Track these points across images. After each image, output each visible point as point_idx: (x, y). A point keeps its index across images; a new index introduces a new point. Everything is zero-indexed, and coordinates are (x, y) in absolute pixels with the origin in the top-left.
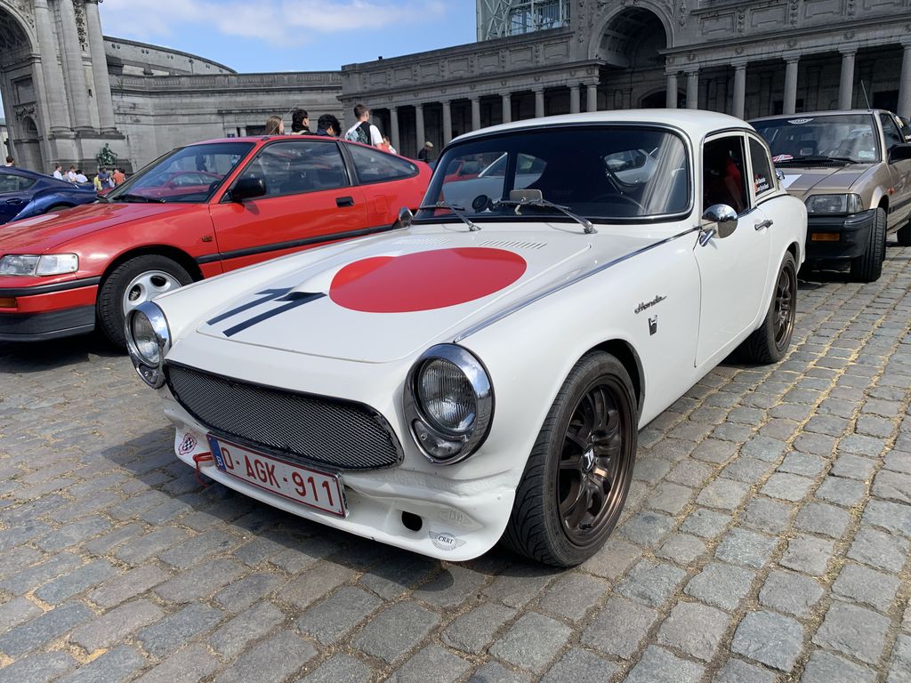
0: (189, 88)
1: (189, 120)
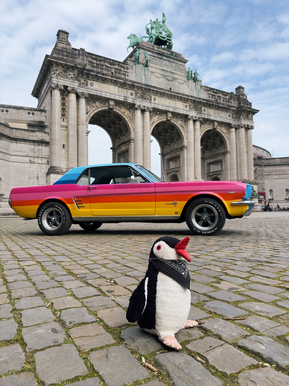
0: (279, 163)
1: (278, 177)
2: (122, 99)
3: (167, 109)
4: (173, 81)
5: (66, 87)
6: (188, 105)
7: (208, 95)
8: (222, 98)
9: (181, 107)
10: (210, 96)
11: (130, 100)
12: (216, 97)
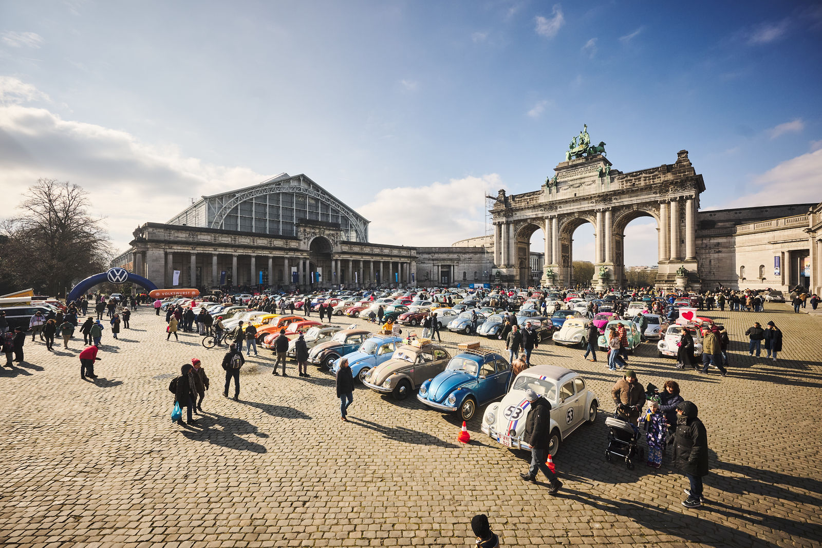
2: (534, 216)
3: (572, 211)
4: (579, 186)
5: (499, 222)
6: (594, 201)
7: (621, 183)
8: (642, 179)
9: (586, 206)
10: (624, 182)
11: (540, 216)
12: (634, 180)
